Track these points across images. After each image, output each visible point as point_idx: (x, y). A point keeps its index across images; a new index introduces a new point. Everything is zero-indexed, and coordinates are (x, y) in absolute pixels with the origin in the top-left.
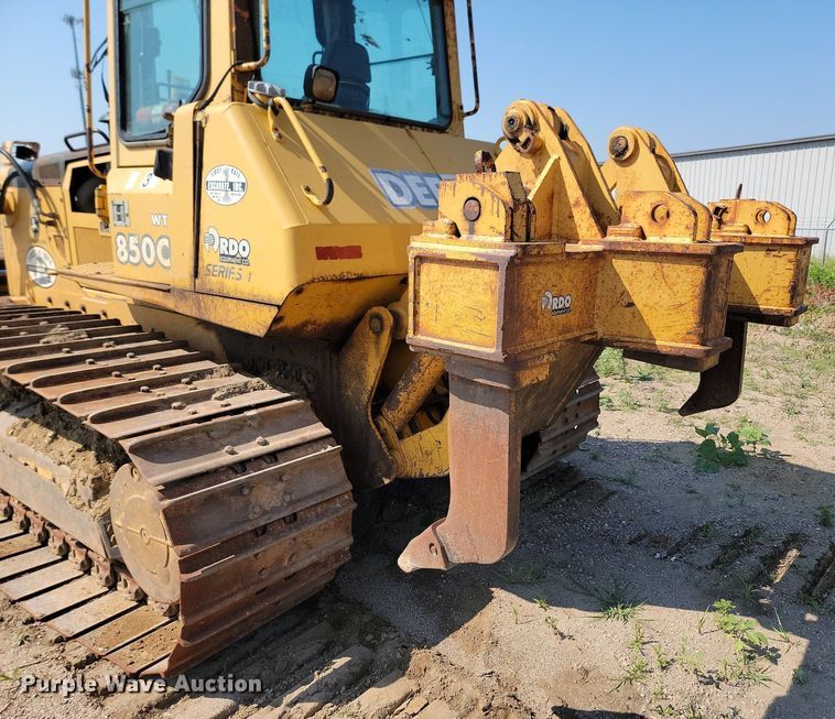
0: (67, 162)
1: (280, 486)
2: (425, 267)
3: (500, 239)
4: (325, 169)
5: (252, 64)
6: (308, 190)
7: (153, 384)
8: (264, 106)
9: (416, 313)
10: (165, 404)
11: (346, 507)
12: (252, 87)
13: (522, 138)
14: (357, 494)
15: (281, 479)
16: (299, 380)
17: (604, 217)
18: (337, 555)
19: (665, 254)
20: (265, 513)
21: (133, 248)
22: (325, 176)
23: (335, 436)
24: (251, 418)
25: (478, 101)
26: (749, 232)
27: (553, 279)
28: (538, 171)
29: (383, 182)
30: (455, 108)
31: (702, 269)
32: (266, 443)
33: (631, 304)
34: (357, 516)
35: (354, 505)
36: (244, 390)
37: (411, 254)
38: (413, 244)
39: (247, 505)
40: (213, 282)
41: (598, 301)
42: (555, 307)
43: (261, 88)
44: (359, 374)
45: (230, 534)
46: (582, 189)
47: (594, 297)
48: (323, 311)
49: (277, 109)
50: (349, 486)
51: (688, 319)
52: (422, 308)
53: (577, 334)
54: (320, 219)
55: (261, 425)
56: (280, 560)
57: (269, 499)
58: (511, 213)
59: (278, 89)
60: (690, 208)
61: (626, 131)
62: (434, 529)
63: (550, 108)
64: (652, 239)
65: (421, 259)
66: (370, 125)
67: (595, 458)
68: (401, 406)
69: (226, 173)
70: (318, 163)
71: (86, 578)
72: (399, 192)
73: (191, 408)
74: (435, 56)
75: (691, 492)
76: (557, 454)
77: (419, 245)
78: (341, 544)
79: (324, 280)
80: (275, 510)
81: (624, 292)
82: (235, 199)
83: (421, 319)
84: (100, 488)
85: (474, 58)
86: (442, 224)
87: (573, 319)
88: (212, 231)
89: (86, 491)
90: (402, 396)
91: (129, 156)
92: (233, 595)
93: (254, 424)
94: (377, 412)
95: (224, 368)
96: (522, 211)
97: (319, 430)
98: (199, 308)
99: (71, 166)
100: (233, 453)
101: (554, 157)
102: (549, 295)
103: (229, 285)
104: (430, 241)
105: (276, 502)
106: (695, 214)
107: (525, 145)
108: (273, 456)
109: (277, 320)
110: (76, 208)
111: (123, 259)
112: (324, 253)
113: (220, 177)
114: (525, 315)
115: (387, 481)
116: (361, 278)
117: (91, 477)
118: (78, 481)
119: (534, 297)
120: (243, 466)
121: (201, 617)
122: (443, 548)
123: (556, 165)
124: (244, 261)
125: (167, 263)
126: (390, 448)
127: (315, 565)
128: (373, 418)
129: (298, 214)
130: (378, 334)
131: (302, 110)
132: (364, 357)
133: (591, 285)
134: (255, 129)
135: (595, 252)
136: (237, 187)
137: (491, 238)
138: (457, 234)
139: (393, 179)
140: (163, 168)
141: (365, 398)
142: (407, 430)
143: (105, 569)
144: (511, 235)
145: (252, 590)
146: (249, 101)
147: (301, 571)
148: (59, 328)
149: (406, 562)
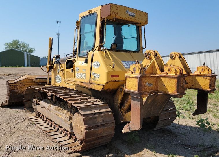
0: (66, 59)
1: (102, 119)
2: (127, 78)
3: (139, 74)
4: (113, 62)
5: (102, 44)
6: (110, 65)
7: (81, 99)
8: (104, 51)
9: (125, 86)
10: (84, 102)
11: (114, 125)
12: (102, 48)
13: (148, 57)
14: (116, 123)
15: (102, 117)
16: (106, 101)
17: (162, 70)
18: (111, 135)
19: (170, 77)
20: (99, 123)
21: (79, 75)
22: (113, 63)
23: (112, 111)
24: (98, 106)
25: (146, 46)
26: (201, 73)
27: (148, 81)
28: (150, 62)
29: (124, 63)
30: (141, 47)
31: (176, 80)
32: (100, 111)
33: (165, 86)
34: (116, 127)
35: (115, 125)
36: (96, 101)
37: (125, 76)
38: (126, 75)
39: (96, 121)
40: (93, 81)
41: (158, 85)
42: (149, 85)
43: (103, 48)
44: (118, 100)
45: (93, 125)
46: (158, 65)
47: (158, 84)
48: (111, 87)
49: (106, 52)
50: (114, 121)
51: (174, 88)
52: (127, 85)
53: (154, 90)
54: (112, 70)
55: (99, 107)
56: (101, 133)
57: (100, 120)
58: (141, 70)
59: (106, 48)
60: (175, 69)
61: (173, 53)
62: (128, 124)
63: (153, 51)
64: (169, 74)
65: (127, 77)
66: (123, 53)
67: (176, 128)
68: (125, 106)
69: (96, 62)
70: (112, 61)
71: (65, 137)
72: (127, 65)
73: (88, 103)
74: (137, 37)
75: (201, 138)
76: (164, 125)
77: (127, 75)
78: (112, 133)
79: (112, 81)
80: (101, 123)
81: (163, 83)
82: (98, 67)
83: (126, 87)
84: (70, 118)
85: (145, 38)
86: (130, 72)
87: (153, 88)
88: (93, 72)
89: (68, 119)
90: (126, 104)
91: (79, 59)
92: (93, 137)
93: (98, 107)
94: (121, 108)
95: (93, 98)
96: (143, 70)
97: (109, 110)
98: (90, 86)
99: (67, 60)
100: (94, 111)
101: (153, 60)
102: (147, 83)
103: (96, 82)
104: (128, 74)
105: (101, 121)
106: (176, 70)
107: (148, 58)
108: (101, 113)
109: (103, 88)
110: (67, 68)
111: (77, 77)
112: (112, 76)
113: (96, 63)
114: (143, 86)
115: (122, 121)
116: (118, 81)
117: (69, 116)
118: (67, 117)
119: (144, 83)
120: (96, 114)
121: (87, 139)
122: (129, 128)
123: (154, 61)
124: (98, 78)
125: (85, 78)
126: (123, 115)
127: (107, 136)
128: (120, 109)
129: (108, 70)
130: (121, 92)
131: (110, 51)
132: (118, 96)
133: (157, 82)
134: (102, 55)
135: (157, 76)
136: (98, 65)
137: (137, 74)
138: (133, 73)
139: (126, 63)
140: (86, 62)
141: (118, 104)
142: (127, 112)
143: (69, 135)
144: (141, 73)
145: (96, 137)
146: (101, 50)
147: (105, 136)
148: (64, 90)
149: (123, 131)
